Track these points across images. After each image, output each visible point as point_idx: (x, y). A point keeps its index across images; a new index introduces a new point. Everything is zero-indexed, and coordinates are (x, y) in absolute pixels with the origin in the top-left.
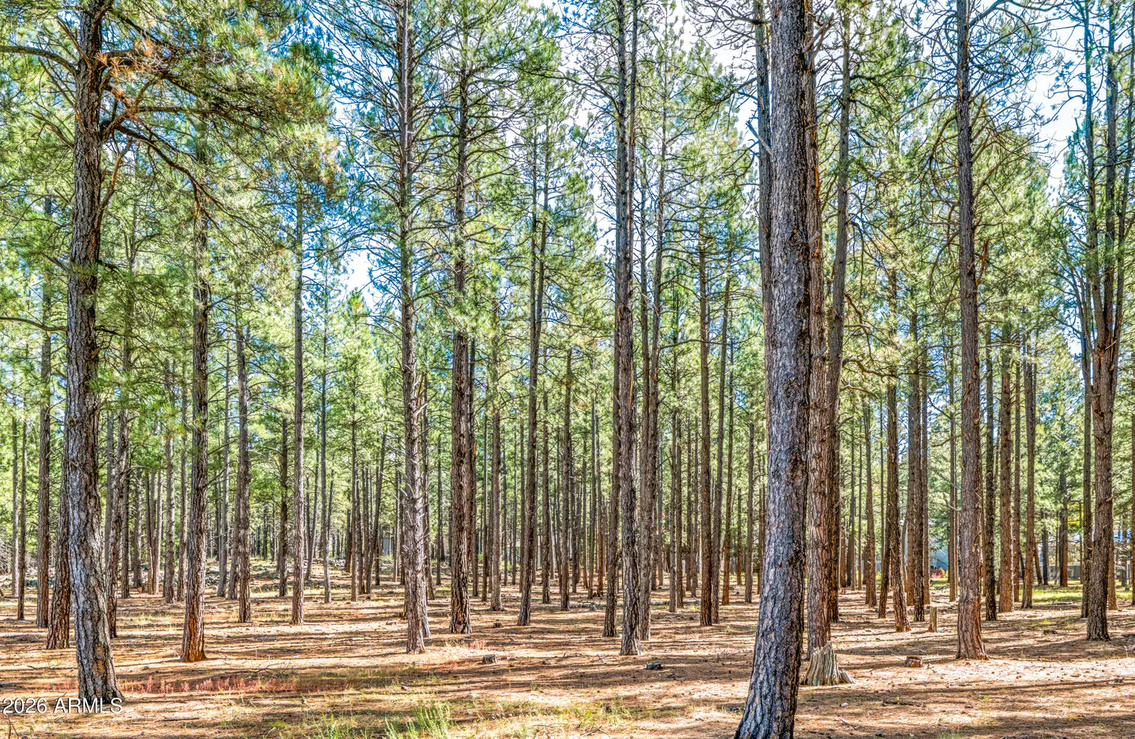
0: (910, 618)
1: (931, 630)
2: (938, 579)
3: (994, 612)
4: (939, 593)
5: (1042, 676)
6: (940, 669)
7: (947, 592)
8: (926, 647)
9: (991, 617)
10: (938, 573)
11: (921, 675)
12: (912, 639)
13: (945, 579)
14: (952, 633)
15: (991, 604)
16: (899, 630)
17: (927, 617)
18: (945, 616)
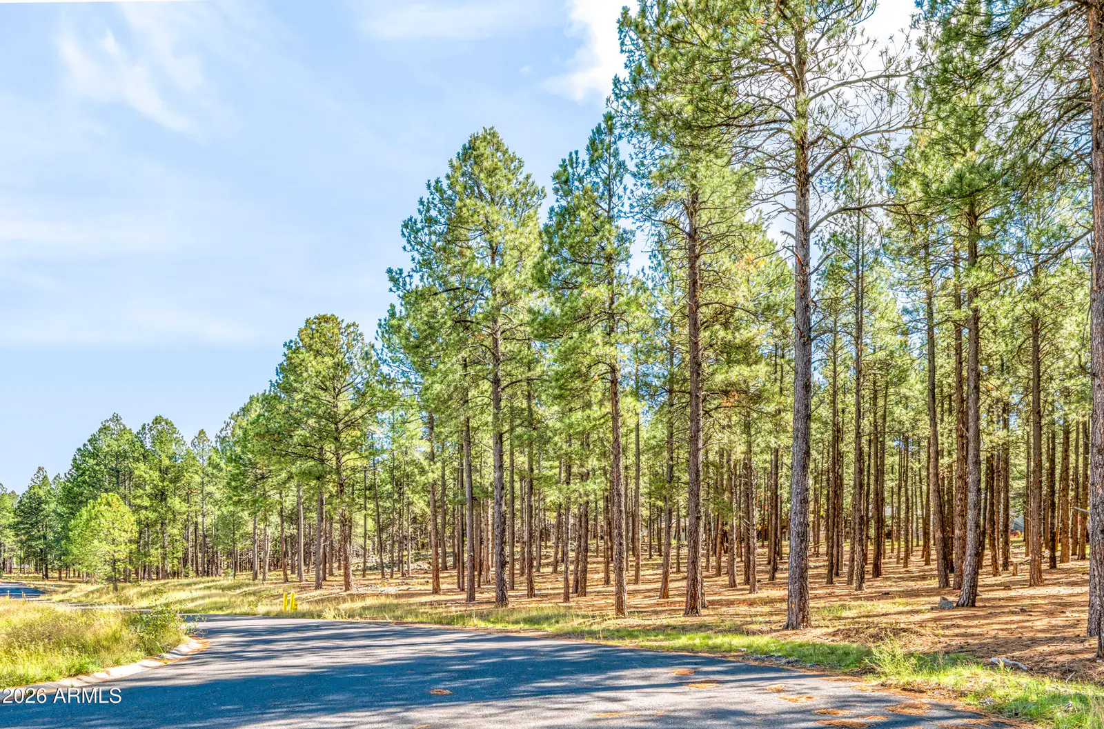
0: (1000, 569)
1: (1014, 575)
2: (1016, 539)
3: (1055, 564)
4: (1017, 551)
5: (1070, 592)
6: (1021, 591)
7: (1024, 549)
8: (1014, 583)
9: (1053, 566)
10: (1015, 534)
11: (1012, 593)
12: (1003, 580)
13: (1022, 539)
14: (1027, 577)
15: (1053, 559)
16: (994, 575)
17: (1011, 568)
18: (1022, 567)
